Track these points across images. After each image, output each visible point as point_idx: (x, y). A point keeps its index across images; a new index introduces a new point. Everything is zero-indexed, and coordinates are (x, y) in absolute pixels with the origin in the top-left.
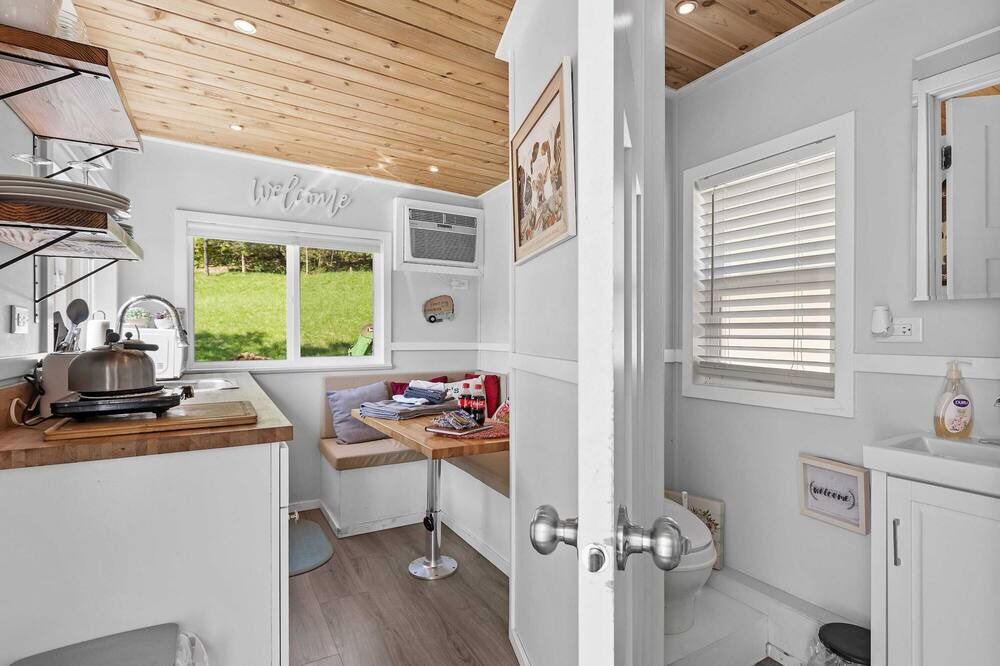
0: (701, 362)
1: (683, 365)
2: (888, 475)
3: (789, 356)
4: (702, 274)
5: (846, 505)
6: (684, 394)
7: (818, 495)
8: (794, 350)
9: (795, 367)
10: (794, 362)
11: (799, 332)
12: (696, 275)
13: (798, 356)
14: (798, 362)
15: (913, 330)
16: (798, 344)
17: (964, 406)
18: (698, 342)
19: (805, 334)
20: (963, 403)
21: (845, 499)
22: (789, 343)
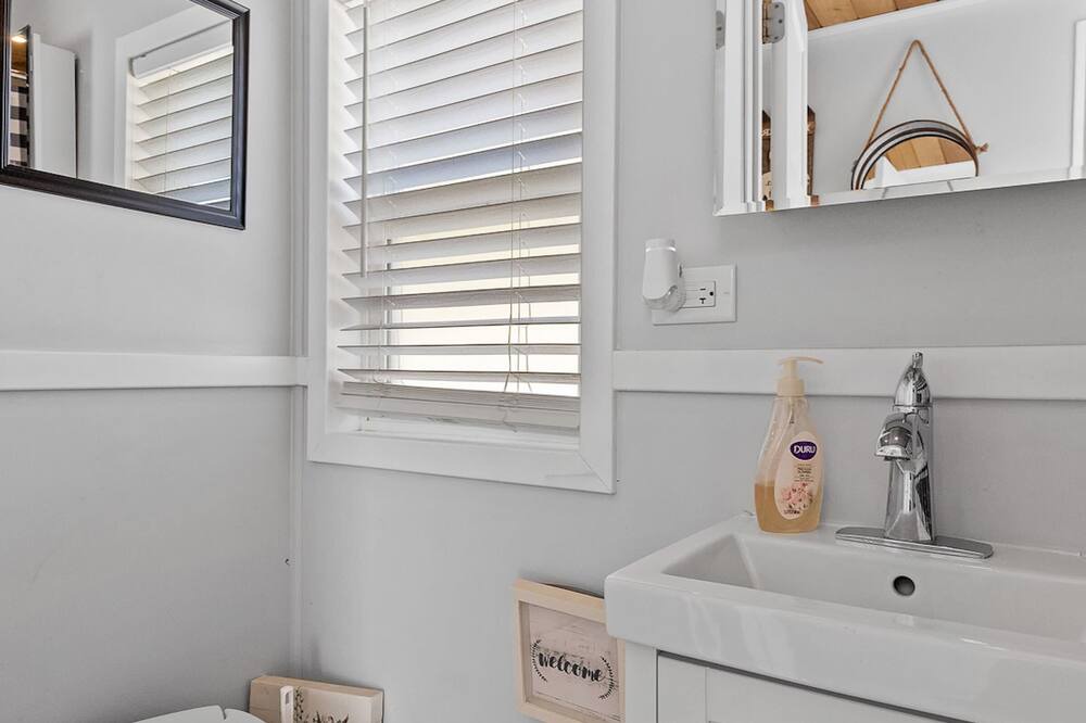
0: (347, 384)
1: (310, 391)
2: (660, 653)
3: (499, 362)
4: (347, 188)
5: (599, 688)
6: (312, 456)
7: (546, 671)
8: (510, 348)
9: (512, 387)
10: (508, 375)
11: (523, 310)
12: (336, 191)
13: (520, 363)
14: (519, 376)
15: (718, 294)
16: (518, 335)
17: (808, 456)
18: (336, 337)
19: (534, 315)
20: (807, 449)
21: (596, 676)
22: (498, 335)
